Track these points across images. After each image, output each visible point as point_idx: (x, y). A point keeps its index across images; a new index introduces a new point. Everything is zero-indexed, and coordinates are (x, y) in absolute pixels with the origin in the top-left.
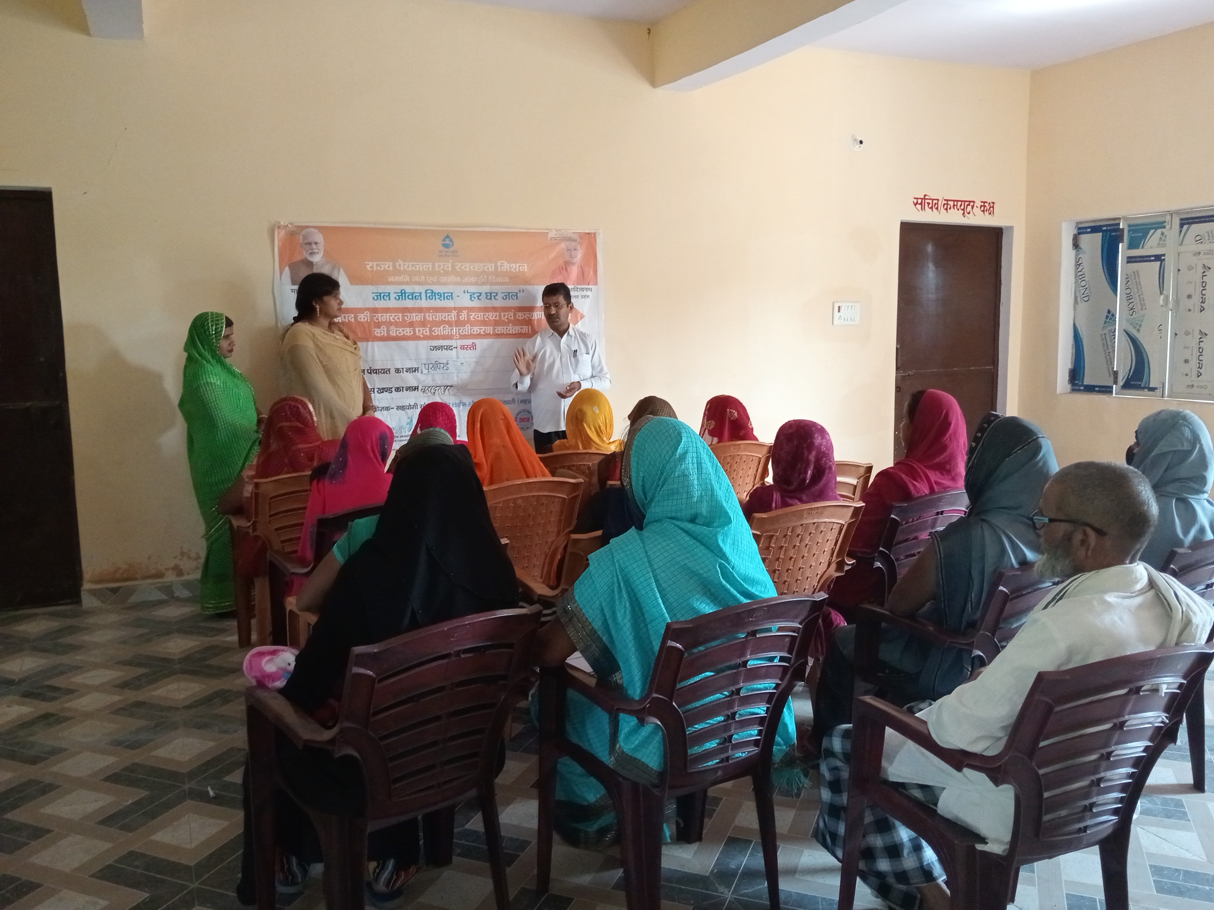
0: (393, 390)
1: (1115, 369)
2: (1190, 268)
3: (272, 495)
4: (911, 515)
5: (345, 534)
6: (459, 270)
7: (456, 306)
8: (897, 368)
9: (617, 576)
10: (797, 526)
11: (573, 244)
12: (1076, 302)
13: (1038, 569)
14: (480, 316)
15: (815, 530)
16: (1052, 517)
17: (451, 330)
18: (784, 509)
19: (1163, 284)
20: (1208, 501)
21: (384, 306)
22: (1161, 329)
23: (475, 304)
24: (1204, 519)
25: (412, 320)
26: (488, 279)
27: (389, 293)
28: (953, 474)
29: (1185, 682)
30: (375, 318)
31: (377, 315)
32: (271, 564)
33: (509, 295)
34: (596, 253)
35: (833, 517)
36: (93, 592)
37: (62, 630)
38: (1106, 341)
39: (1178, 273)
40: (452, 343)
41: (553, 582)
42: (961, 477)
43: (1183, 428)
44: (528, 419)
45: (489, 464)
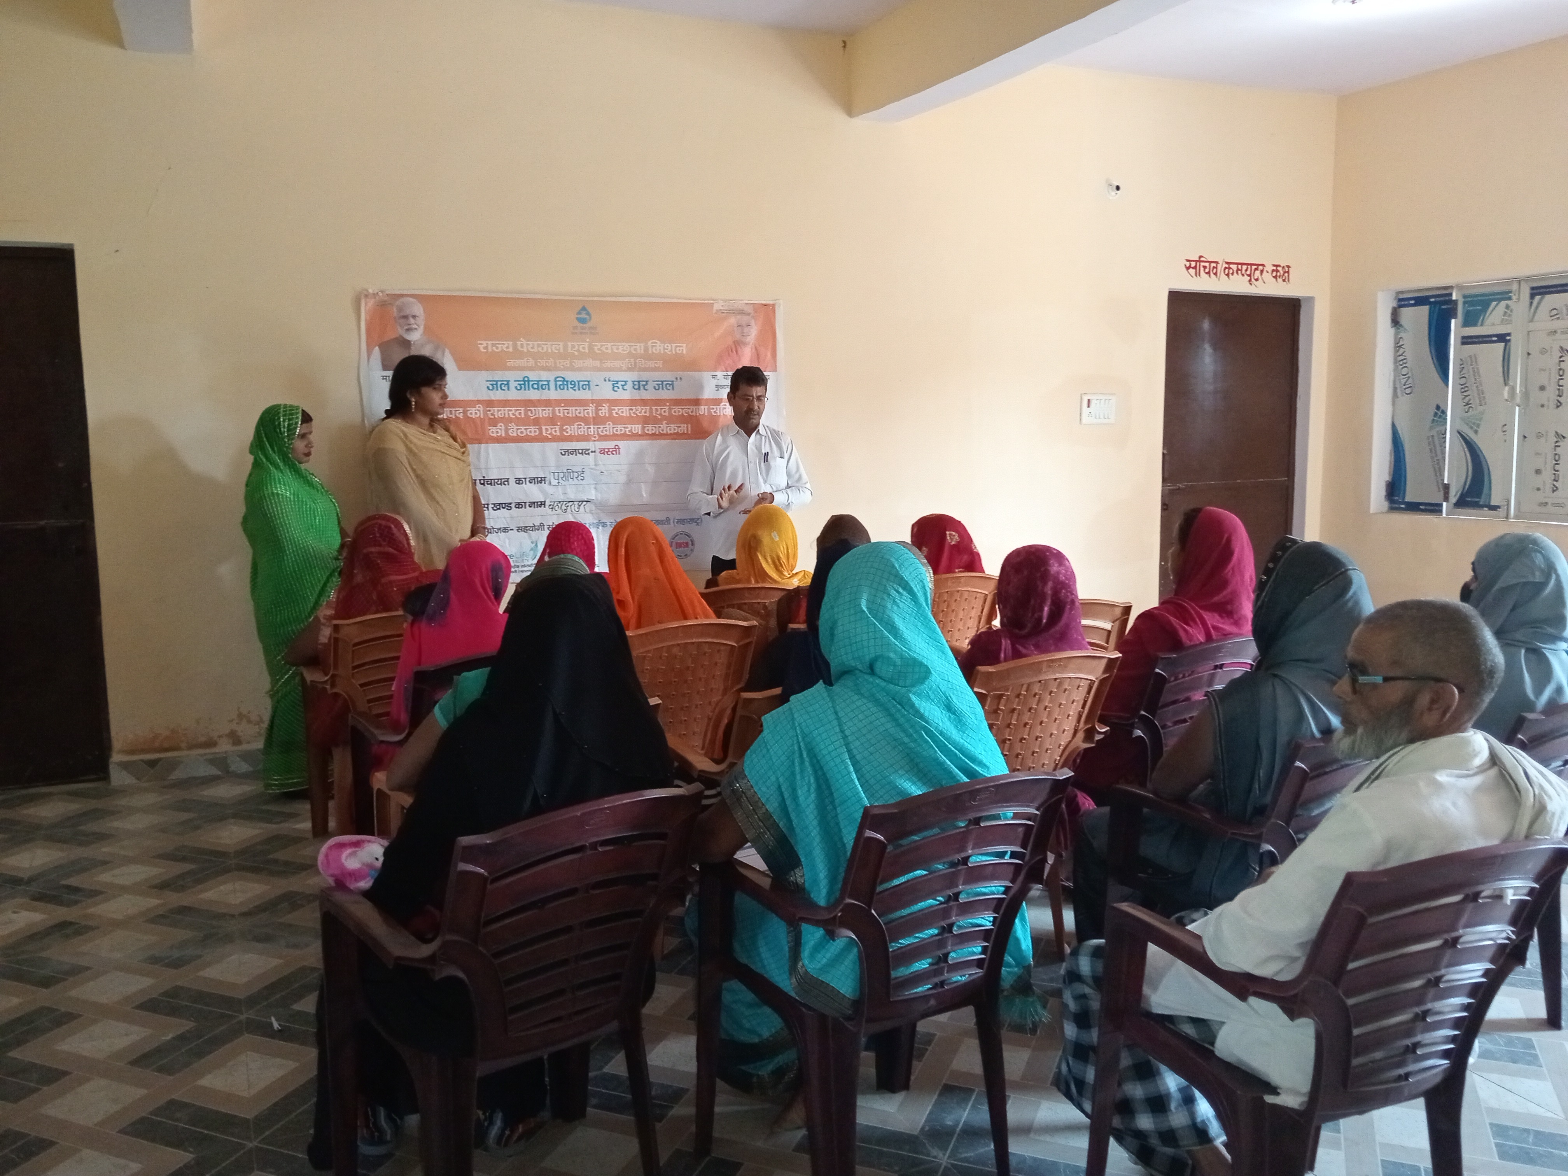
0: (513, 505)
1: (1446, 482)
2: (1543, 351)
3: (355, 641)
4: (1181, 669)
5: (450, 692)
6: (598, 352)
7: (594, 398)
8: (1164, 480)
9: (798, 743)
10: (1033, 683)
11: (746, 318)
12: (1395, 395)
14: (625, 411)
15: (1057, 688)
16: (1388, 674)
17: (588, 428)
18: (1016, 661)
19: (1508, 372)
21: (502, 398)
22: (1506, 429)
23: (621, 395)
24: (1561, 674)
25: (537, 416)
26: (635, 363)
27: (508, 381)
28: (1235, 617)
29: (1537, 886)
30: (489, 413)
31: (492, 409)
32: (354, 730)
33: (662, 384)
34: (775, 330)
35: (1080, 671)
36: (125, 766)
37: (85, 814)
38: (1435, 446)
39: (1528, 358)
40: (590, 445)
41: (718, 754)
42: (1247, 621)
43: (1533, 554)
44: (687, 543)
45: (636, 603)
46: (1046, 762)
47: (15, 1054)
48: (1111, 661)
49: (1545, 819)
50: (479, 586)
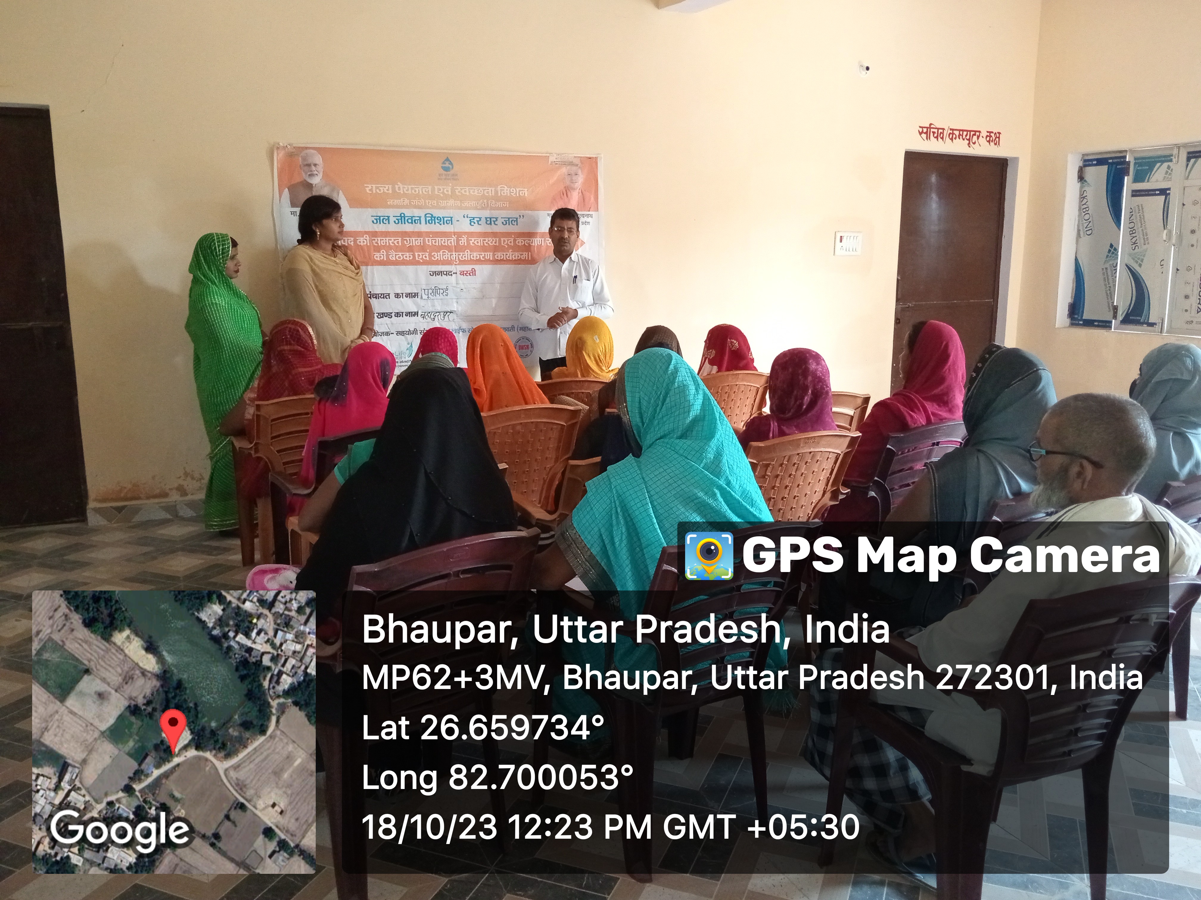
0: (393, 315)
1: (1115, 304)
2: (1195, 203)
3: (272, 417)
4: (907, 445)
5: (346, 457)
6: (458, 194)
7: (456, 231)
8: (898, 300)
9: (615, 502)
10: (793, 455)
11: (574, 168)
12: (1079, 235)
13: (1033, 500)
14: (479, 241)
15: (811, 459)
16: (1050, 449)
17: (451, 255)
18: (781, 438)
19: (1167, 218)
21: (383, 230)
22: (1163, 263)
23: (476, 228)
25: (411, 244)
26: (488, 204)
27: (388, 217)
28: (950, 406)
29: (1175, 612)
30: (374, 242)
31: (376, 239)
32: (273, 484)
33: (509, 220)
34: (597, 180)
35: (829, 446)
36: (98, 511)
37: (67, 548)
38: (1107, 276)
39: (1183, 208)
40: (452, 268)
41: (551, 507)
42: (959, 408)
43: (1184, 359)
44: (528, 346)
45: (488, 390)
46: (801, 516)
47: (19, 726)
49: (1183, 562)
50: (369, 377)
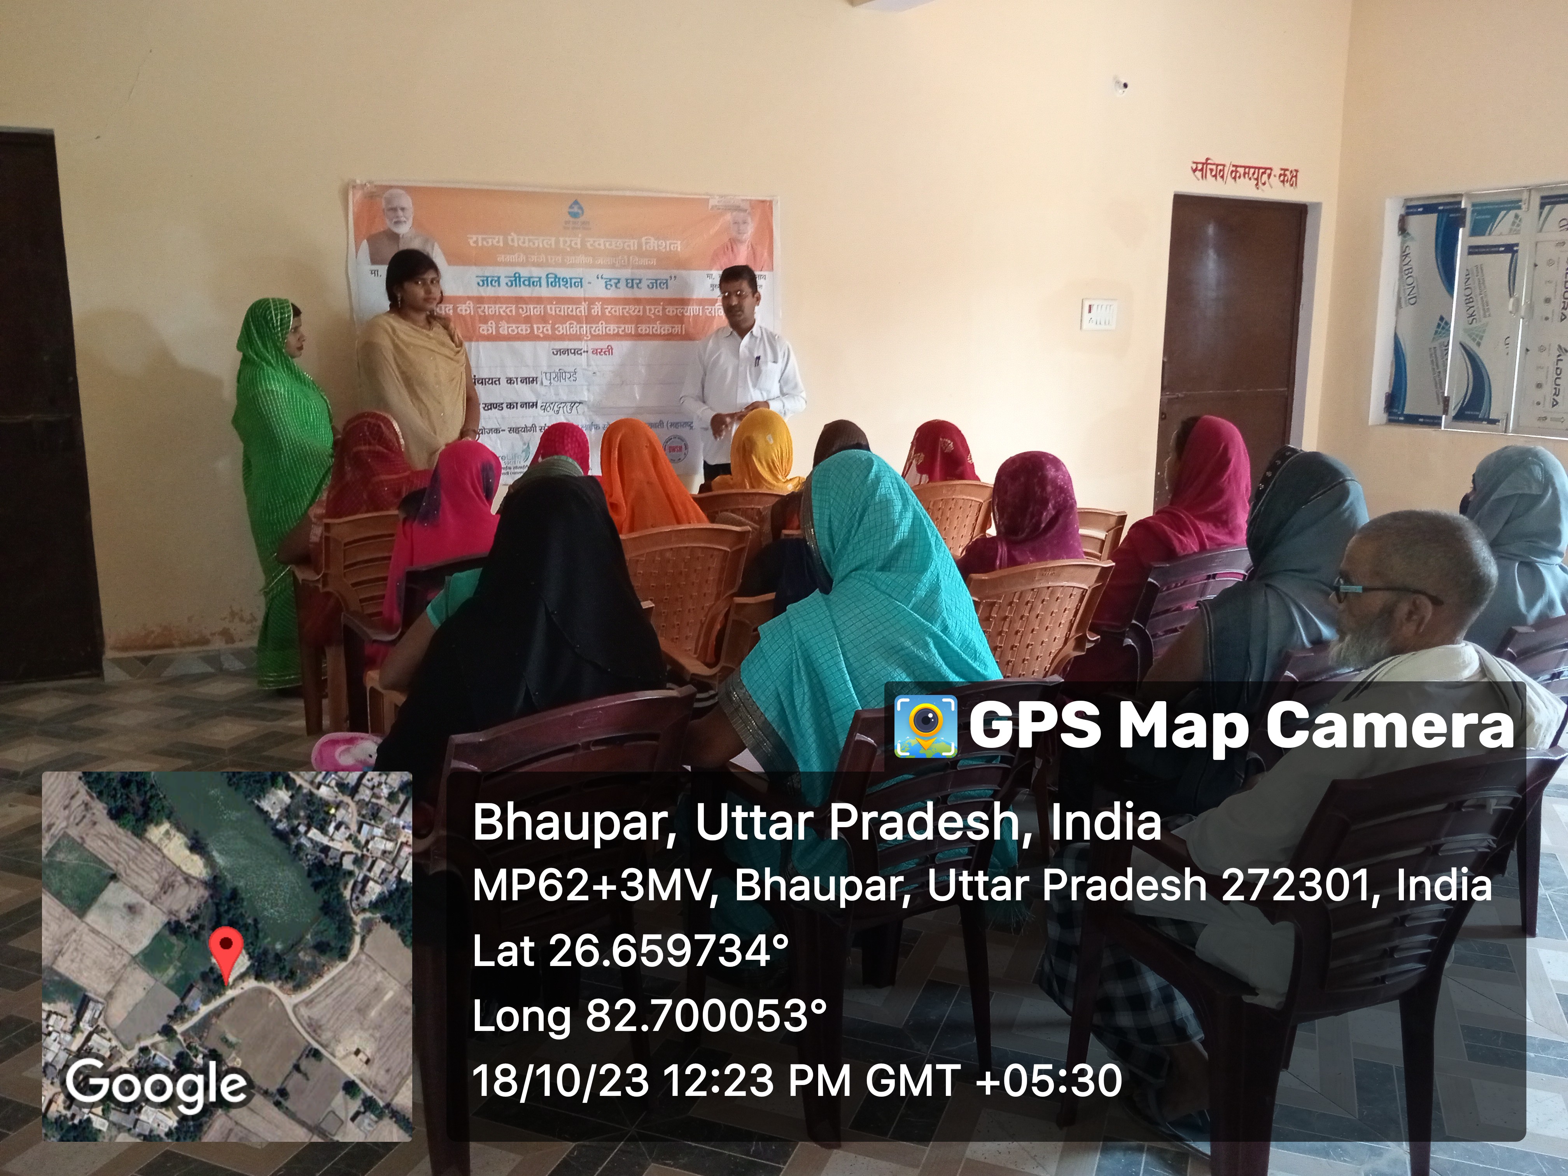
0: (504, 406)
1: (1446, 395)
2: (1550, 263)
3: (347, 540)
4: (1174, 579)
5: (442, 592)
6: (590, 248)
7: (587, 296)
8: (1163, 389)
9: (796, 652)
10: (1026, 591)
11: (742, 214)
12: (1399, 305)
13: (1336, 651)
14: (619, 310)
15: (1050, 597)
16: (1367, 584)
17: (580, 328)
18: (1010, 568)
19: (1514, 284)
20: (1561, 567)
21: (492, 295)
22: (1508, 342)
23: (612, 293)
24: (1553, 590)
25: (528, 313)
26: (629, 260)
27: (499, 277)
28: (1230, 527)
30: (479, 310)
31: (482, 306)
33: (656, 283)
34: (772, 230)
35: (1073, 580)
36: (118, 662)
37: (77, 710)
38: (1436, 357)
39: (1534, 270)
40: (582, 345)
41: (710, 658)
42: (1242, 531)
43: (1532, 466)
45: (629, 505)
46: (1036, 673)
47: (14, 943)
48: (1104, 570)
50: (470, 486)
